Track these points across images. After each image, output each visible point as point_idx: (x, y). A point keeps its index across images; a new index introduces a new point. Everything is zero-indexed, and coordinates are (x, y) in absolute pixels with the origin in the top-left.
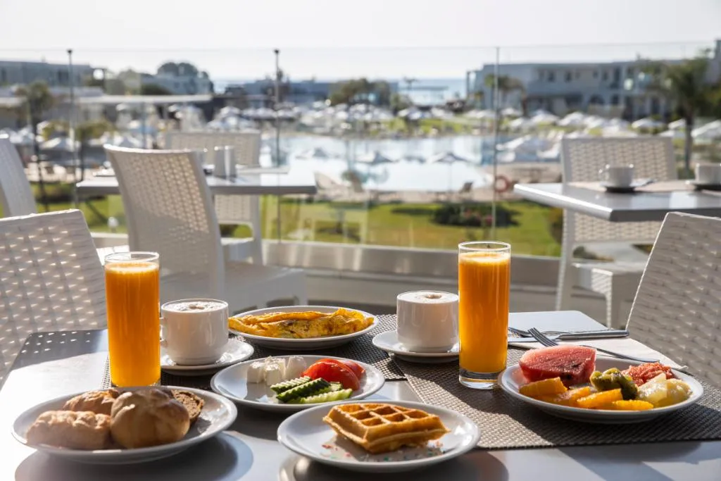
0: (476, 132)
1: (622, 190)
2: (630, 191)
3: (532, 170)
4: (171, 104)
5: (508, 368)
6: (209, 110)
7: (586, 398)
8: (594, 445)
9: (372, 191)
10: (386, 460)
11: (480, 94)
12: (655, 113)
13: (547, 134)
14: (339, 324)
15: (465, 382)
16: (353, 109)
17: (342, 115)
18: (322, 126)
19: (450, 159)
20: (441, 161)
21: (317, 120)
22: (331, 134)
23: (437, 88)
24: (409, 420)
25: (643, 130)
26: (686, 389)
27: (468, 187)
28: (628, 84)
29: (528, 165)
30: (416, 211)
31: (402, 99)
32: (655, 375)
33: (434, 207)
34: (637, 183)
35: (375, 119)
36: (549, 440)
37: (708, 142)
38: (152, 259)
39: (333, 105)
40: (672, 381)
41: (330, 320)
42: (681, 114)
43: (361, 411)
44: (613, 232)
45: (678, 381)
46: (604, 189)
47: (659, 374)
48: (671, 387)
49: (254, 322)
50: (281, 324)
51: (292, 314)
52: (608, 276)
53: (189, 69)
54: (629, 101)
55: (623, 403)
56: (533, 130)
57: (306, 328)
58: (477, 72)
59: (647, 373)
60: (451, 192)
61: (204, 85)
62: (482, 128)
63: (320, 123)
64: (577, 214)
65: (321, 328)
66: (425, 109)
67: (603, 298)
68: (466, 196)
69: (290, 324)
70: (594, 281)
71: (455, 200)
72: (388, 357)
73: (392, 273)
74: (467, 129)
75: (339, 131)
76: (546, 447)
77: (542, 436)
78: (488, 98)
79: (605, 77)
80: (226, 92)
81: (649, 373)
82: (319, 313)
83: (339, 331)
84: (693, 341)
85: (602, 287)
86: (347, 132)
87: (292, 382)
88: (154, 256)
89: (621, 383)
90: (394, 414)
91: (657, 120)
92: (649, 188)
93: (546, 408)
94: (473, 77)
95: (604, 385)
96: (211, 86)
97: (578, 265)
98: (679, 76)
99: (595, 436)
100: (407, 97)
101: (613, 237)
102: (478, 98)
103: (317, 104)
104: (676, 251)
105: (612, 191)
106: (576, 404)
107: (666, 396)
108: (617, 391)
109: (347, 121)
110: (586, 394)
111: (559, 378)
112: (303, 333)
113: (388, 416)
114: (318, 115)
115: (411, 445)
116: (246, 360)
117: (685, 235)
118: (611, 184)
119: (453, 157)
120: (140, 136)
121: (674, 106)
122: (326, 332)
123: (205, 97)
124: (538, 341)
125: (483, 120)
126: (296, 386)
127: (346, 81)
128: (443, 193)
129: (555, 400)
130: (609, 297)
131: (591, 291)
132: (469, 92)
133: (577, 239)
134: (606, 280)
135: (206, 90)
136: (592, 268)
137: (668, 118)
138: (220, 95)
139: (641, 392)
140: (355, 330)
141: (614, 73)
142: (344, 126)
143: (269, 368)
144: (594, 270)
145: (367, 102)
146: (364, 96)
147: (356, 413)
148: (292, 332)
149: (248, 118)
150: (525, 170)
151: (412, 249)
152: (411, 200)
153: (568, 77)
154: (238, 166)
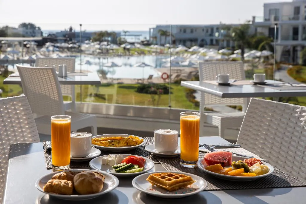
0: (154, 54)
1: (225, 84)
2: (228, 85)
3: (177, 70)
4: (25, 41)
5: (199, 159)
6: (40, 44)
7: (231, 172)
8: (236, 189)
9: (110, 78)
10: (176, 193)
11: (155, 38)
12: (228, 46)
13: (183, 55)
14: (131, 141)
15: (183, 165)
16: (102, 44)
17: (98, 46)
18: (88, 51)
19: (143, 65)
20: (139, 66)
21: (87, 48)
22: (93, 54)
23: (137, 35)
24: (181, 178)
25: (223, 54)
26: (267, 168)
27: (151, 77)
28: (217, 34)
29: (176, 68)
30: (129, 87)
31: (122, 40)
32: (255, 163)
33: (137, 86)
34: (231, 81)
35: (111, 48)
36: (219, 188)
37: (250, 59)
38: (69, 118)
39: (93, 42)
40: (262, 165)
41: (127, 140)
42: (239, 47)
43: (161, 176)
44: (220, 100)
45: (264, 165)
46: (218, 84)
47: (256, 163)
48: (262, 168)
49: (98, 141)
50: (109, 141)
51: (113, 138)
52: (219, 119)
53: (32, 26)
54: (217, 41)
55: (246, 174)
56: (177, 53)
57: (118, 143)
58: (153, 29)
59: (252, 162)
60: (144, 79)
61: (39, 33)
62: (156, 52)
63: (88, 50)
64: (205, 93)
65: (124, 143)
66: (133, 44)
67: (217, 127)
68: (150, 81)
69: (112, 142)
70: (213, 121)
71: (146, 82)
72: (151, 154)
73: (126, 116)
74: (150, 52)
75: (96, 53)
76: (218, 190)
77: (216, 186)
78: (158, 39)
79: (207, 31)
80: (48, 36)
81: (253, 162)
82: (123, 137)
83: (131, 144)
84: (263, 148)
85: (216, 123)
86: (99, 53)
87: (120, 165)
88: (69, 117)
89: (243, 166)
90: (174, 176)
91: (229, 50)
92: (235, 83)
93: (216, 175)
94: (152, 30)
95: (237, 167)
96: (42, 33)
97: (206, 114)
98: (238, 31)
99: (236, 186)
100: (124, 39)
101: (220, 102)
102: (155, 40)
103: (87, 42)
104: (255, 113)
105: (220, 84)
106: (227, 174)
107: (260, 171)
108: (243, 169)
109: (99, 49)
110: (231, 170)
111: (220, 164)
112: (117, 145)
113: (172, 177)
114: (87, 46)
115: (183, 187)
116: (99, 156)
117: (259, 107)
118: (220, 82)
119: (145, 65)
120: (12, 54)
121: (236, 43)
122: (126, 145)
123: (39, 38)
124: (207, 149)
125: (156, 49)
126: (122, 166)
127: (99, 32)
128: (141, 80)
129: (220, 172)
130: (220, 127)
131: (212, 124)
132: (150, 37)
133: (206, 103)
134: (219, 120)
135: (40, 35)
136: (212, 115)
137: (234, 49)
138: (45, 37)
139: (250, 169)
140: (137, 144)
141: (211, 30)
142: (98, 51)
143: (110, 159)
144: (213, 116)
145: (108, 41)
146: (107, 38)
147: (160, 176)
148: (113, 145)
149: (58, 47)
150: (175, 70)
151: (134, 106)
152: (127, 82)
153: (192, 32)
154: (68, 72)
